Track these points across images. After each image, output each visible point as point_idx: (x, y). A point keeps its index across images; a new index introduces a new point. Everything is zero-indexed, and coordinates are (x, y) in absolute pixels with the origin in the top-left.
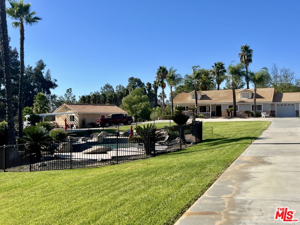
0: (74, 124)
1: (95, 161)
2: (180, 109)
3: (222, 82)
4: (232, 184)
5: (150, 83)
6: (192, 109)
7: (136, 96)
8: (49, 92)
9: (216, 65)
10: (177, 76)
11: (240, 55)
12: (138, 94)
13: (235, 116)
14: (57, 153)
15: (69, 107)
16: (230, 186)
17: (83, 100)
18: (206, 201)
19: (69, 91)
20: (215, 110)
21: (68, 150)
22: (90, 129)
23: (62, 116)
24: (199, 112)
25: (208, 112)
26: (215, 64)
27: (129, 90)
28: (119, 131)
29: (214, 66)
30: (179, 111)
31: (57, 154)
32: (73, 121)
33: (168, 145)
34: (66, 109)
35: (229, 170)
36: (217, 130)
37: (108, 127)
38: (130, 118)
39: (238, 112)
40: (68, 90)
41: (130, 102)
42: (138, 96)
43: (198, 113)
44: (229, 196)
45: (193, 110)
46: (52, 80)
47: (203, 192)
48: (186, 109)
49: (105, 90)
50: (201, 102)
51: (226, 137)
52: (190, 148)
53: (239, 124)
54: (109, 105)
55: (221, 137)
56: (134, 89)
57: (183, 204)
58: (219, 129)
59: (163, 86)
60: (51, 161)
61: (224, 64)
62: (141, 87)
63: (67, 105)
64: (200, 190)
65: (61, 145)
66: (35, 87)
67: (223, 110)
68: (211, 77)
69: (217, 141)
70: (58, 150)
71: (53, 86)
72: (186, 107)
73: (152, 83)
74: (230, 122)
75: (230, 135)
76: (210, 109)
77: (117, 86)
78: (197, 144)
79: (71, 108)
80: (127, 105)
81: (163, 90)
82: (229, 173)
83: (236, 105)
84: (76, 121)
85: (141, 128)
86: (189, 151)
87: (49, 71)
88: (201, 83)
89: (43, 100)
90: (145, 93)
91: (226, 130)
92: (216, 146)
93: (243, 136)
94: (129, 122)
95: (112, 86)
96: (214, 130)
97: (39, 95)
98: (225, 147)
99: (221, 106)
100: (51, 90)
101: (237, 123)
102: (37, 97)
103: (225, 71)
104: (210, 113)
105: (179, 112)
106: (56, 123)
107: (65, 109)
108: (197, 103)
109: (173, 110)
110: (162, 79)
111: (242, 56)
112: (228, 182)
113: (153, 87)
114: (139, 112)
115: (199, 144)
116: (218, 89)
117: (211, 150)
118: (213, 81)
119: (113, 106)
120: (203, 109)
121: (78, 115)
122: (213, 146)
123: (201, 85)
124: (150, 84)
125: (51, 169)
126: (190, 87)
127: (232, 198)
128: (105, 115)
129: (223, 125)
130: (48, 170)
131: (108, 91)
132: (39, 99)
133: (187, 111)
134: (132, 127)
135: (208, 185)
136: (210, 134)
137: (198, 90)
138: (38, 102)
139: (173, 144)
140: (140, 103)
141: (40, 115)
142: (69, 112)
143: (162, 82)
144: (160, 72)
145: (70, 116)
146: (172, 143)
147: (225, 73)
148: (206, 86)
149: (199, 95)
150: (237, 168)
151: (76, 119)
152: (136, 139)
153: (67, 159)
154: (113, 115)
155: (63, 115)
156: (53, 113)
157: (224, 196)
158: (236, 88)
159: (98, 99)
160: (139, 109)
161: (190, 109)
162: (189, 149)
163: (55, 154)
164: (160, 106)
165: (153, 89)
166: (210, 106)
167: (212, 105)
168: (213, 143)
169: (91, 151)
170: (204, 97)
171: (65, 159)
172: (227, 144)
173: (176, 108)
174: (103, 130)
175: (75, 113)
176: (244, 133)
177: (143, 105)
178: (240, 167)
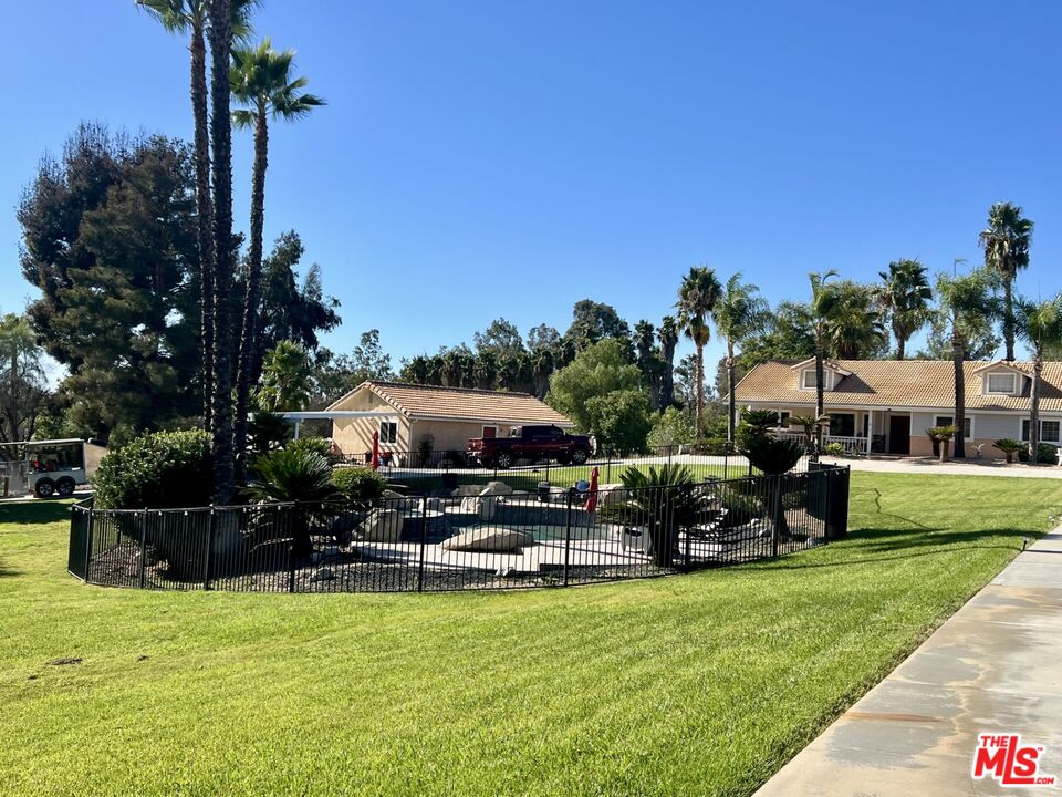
0: (394, 450)
1: (489, 574)
2: (759, 420)
3: (914, 333)
4: (975, 656)
5: (649, 323)
6: (803, 422)
7: (600, 367)
8: (312, 342)
9: (894, 269)
10: (752, 304)
11: (986, 241)
12: (607, 360)
13: (959, 455)
14: (358, 541)
15: (380, 392)
16: (968, 661)
17: (418, 372)
18: (899, 691)
19: (369, 338)
20: (886, 430)
21: (393, 536)
22: (450, 471)
23: (354, 424)
24: (828, 436)
25: (859, 435)
26: (891, 266)
27: (575, 345)
28: (549, 484)
29: (889, 274)
30: (756, 427)
31: (360, 544)
32: (390, 442)
33: (723, 543)
34: (371, 402)
35: (955, 618)
36: (894, 502)
37: (507, 468)
38: (582, 444)
39: (972, 444)
40: (368, 335)
41: (577, 386)
42: (606, 367)
43: (823, 436)
44: (968, 683)
45: (808, 427)
46: (325, 301)
47: (885, 671)
48: (779, 421)
49: (492, 341)
50: (837, 401)
51: (929, 524)
52: (808, 553)
53: (973, 484)
54: (505, 394)
55: (914, 527)
56: (594, 342)
57: (834, 693)
58: (904, 499)
59: (701, 337)
60: (346, 566)
61: (924, 267)
62: (617, 335)
63: (373, 386)
64: (876, 665)
65: (374, 515)
66: (266, 321)
67: (917, 432)
68: (877, 314)
69: (901, 538)
70: (363, 532)
71: (327, 319)
72: (780, 415)
73: (658, 324)
74: (940, 476)
75: (944, 518)
76: (870, 427)
77: (534, 329)
78: (830, 544)
79: (388, 398)
80: (566, 397)
81: (700, 351)
82: (960, 628)
83: (966, 417)
84: (402, 443)
85: (640, 475)
86: (804, 562)
87: (316, 268)
88: (837, 333)
89: (293, 365)
90: (631, 359)
91: (929, 503)
92: (899, 552)
93: (993, 524)
94: (578, 456)
95: (514, 328)
96: (883, 499)
97: (283, 350)
98: (935, 555)
99: (909, 418)
100: (319, 333)
101: (968, 481)
102: (275, 355)
103: (927, 294)
104: (869, 440)
105: (754, 430)
106: (335, 446)
107: (368, 400)
108: (820, 403)
109: (733, 421)
110: (698, 312)
111: (992, 244)
112: (962, 650)
113: (659, 337)
114: (607, 423)
115: (839, 544)
116: (900, 356)
117: (886, 563)
118: (882, 328)
119: (525, 396)
120: (843, 423)
121: (411, 421)
122: (889, 552)
123: (839, 338)
124: (650, 328)
125: (357, 589)
126: (796, 342)
127: (978, 689)
128: (497, 427)
129: (917, 485)
130: (349, 591)
131: (502, 343)
132: (282, 361)
133: (783, 429)
134: (597, 474)
135: (897, 652)
136: (871, 513)
137: (826, 356)
138: (279, 371)
139: (741, 540)
140: (614, 393)
141: (287, 415)
142: (381, 409)
143: (697, 322)
144: (691, 286)
145: (384, 424)
146: (736, 534)
147: (927, 301)
148: (858, 343)
149: (830, 372)
150: (984, 615)
151: (400, 436)
152: (622, 511)
153: (394, 561)
154: (525, 429)
155: (359, 421)
156: (325, 412)
157: (954, 684)
158: (967, 357)
159: (466, 370)
160: (608, 414)
161: (795, 422)
162: (804, 557)
163: (354, 544)
164: (680, 406)
165: (657, 344)
166: (867, 417)
167: (877, 414)
168: (887, 543)
169: (469, 542)
170: (848, 383)
171: (388, 562)
172: (939, 547)
173: (744, 415)
174: (495, 478)
175: (399, 414)
176: (993, 517)
177: (623, 399)
178: (992, 614)
